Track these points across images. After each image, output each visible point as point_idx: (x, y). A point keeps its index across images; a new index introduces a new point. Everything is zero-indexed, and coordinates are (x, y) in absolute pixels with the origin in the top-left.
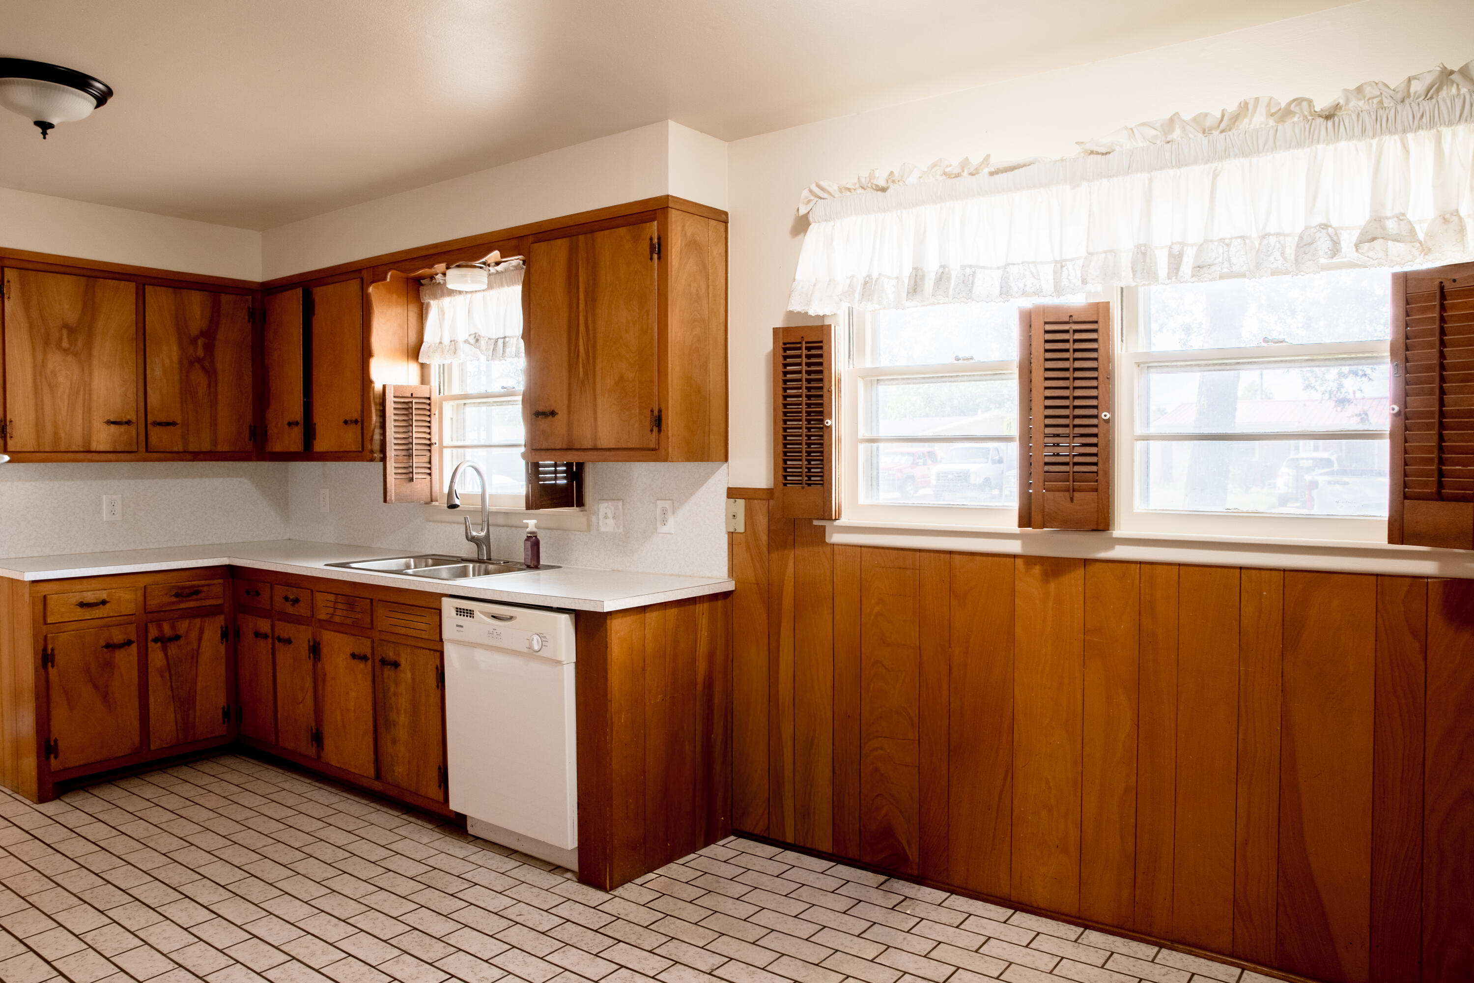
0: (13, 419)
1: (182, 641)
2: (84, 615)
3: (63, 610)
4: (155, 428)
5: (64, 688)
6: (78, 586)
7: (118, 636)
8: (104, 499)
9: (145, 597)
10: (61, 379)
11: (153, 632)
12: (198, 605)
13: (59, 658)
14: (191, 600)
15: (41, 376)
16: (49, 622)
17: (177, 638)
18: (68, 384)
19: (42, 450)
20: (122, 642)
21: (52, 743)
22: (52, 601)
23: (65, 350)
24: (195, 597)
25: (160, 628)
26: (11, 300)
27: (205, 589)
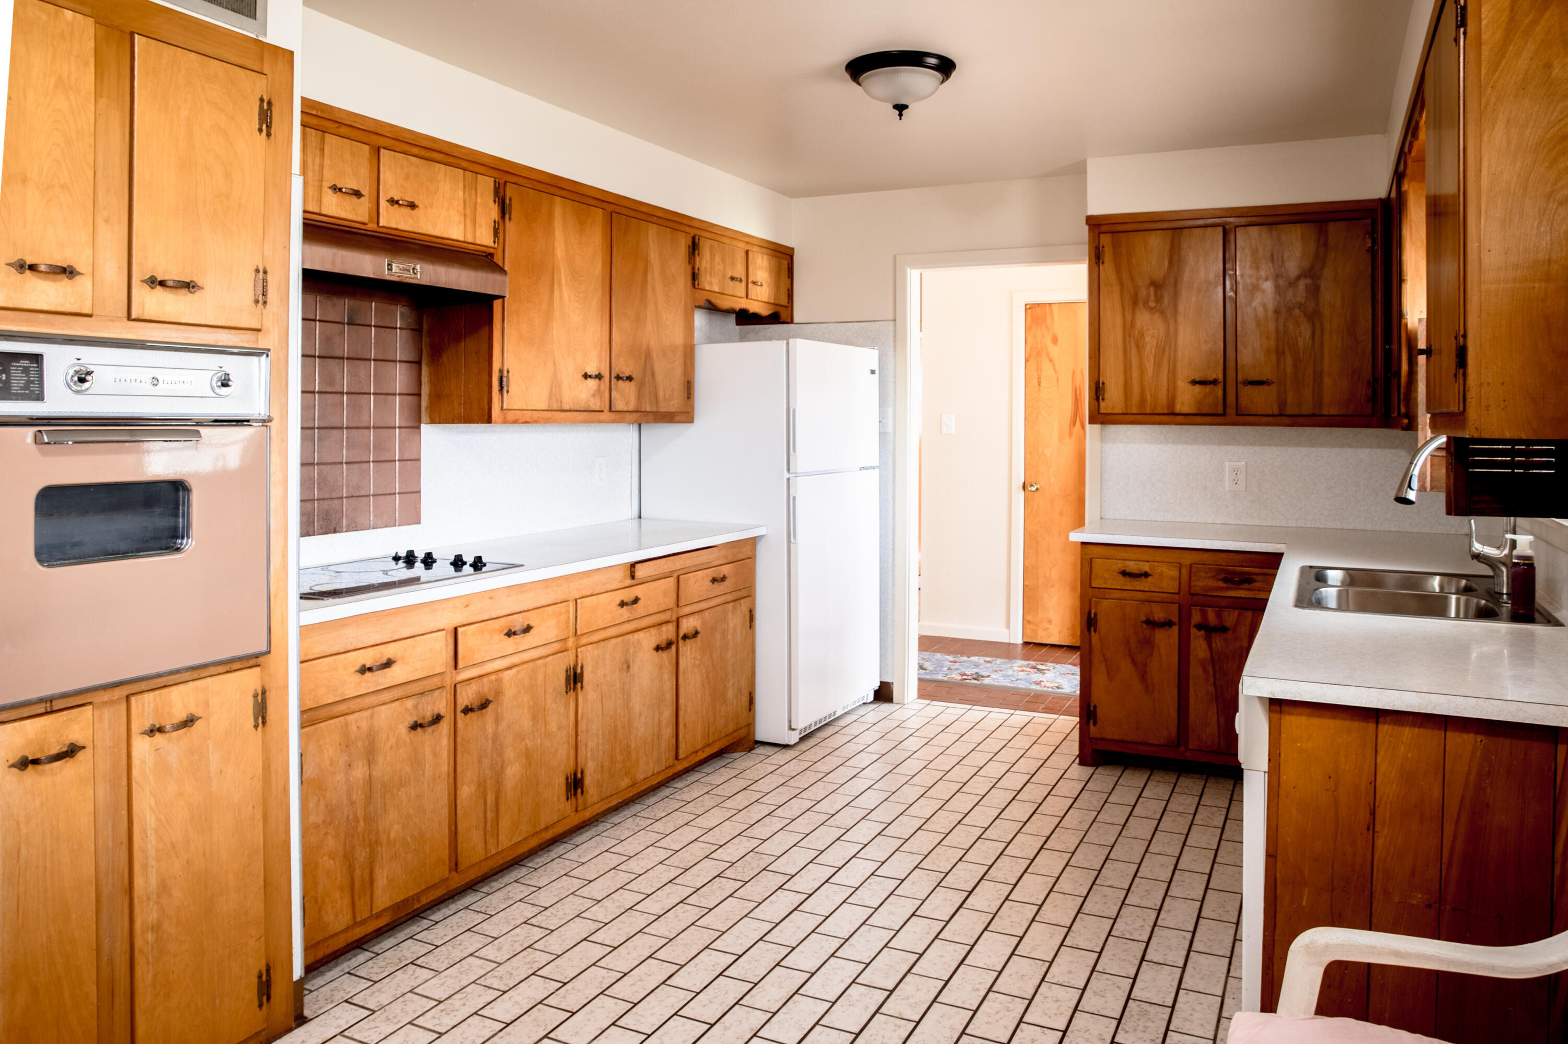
0: (1105, 382)
1: (1229, 635)
2: (1126, 585)
3: (1106, 576)
4: (1246, 388)
5: (1104, 656)
6: (1122, 554)
7: (1159, 614)
8: (1227, 467)
9: (1190, 577)
10: (1148, 339)
11: (1196, 618)
12: (1247, 596)
13: (1102, 622)
14: (1241, 589)
15: (1130, 336)
16: (1093, 586)
17: (1223, 629)
18: (1155, 343)
19: (1129, 412)
20: (1162, 620)
21: (1092, 709)
22: (1098, 563)
23: (1151, 309)
24: (1246, 586)
25: (1204, 614)
26: (1105, 265)
27: (1259, 578)
